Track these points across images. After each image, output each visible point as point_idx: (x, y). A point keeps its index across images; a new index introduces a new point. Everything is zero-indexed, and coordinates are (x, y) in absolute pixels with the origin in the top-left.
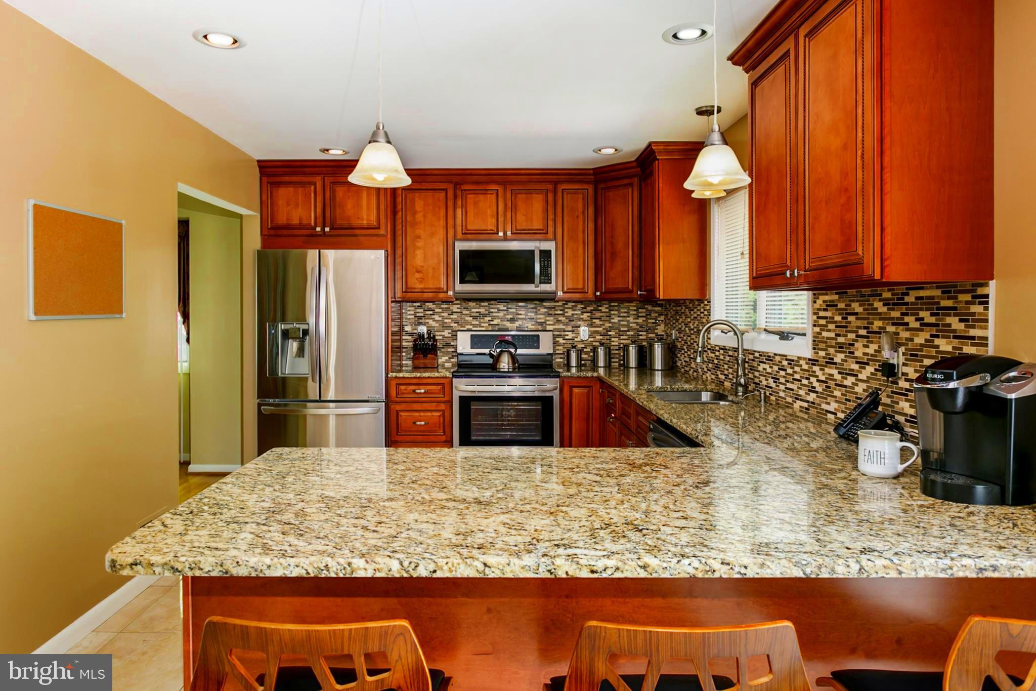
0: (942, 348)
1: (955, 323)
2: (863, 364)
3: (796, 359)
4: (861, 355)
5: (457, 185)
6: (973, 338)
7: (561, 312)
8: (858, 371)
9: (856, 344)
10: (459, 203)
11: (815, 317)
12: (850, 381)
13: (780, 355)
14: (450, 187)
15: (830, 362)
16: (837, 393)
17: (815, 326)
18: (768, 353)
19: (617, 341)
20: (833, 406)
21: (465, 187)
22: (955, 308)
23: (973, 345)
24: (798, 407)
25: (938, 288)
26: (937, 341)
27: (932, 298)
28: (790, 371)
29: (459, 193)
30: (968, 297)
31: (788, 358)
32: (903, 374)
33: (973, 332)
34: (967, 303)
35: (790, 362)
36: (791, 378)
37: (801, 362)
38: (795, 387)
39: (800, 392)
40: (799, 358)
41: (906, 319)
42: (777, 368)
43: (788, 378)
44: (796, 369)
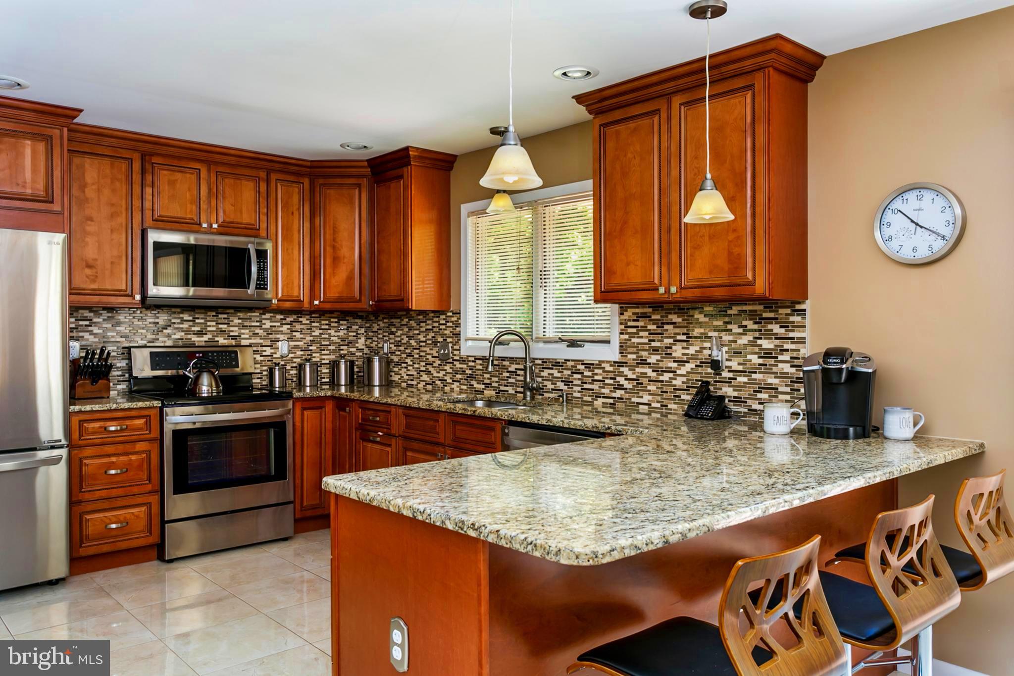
0: (764, 347)
1: (776, 329)
2: (681, 363)
3: (597, 362)
4: (680, 355)
5: (145, 157)
6: (793, 338)
7: (258, 324)
8: (677, 368)
9: (674, 347)
10: (149, 178)
11: (623, 327)
12: (666, 377)
13: (573, 361)
14: (136, 157)
15: (643, 362)
16: (652, 387)
17: (622, 334)
18: (556, 359)
19: (318, 357)
20: (646, 398)
21: (155, 160)
22: (777, 319)
23: (792, 343)
24: (601, 403)
25: (760, 304)
26: (759, 342)
27: (756, 311)
28: (587, 373)
29: (148, 166)
30: (788, 311)
31: (585, 362)
32: (726, 367)
33: (791, 335)
34: (787, 315)
35: (589, 366)
36: (590, 380)
37: (603, 365)
38: (595, 387)
39: (603, 391)
40: (601, 362)
41: (729, 327)
42: (569, 372)
43: (585, 380)
44: (596, 371)
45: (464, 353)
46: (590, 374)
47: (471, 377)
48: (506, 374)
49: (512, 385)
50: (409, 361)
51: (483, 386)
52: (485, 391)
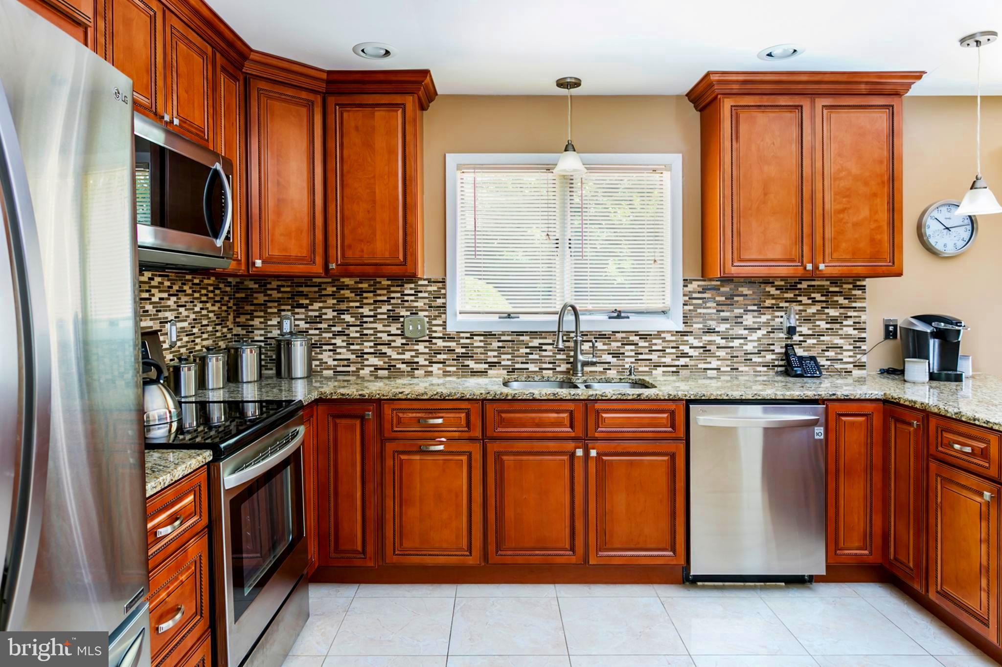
0: (830, 314)
1: (841, 300)
2: (752, 329)
3: (656, 333)
4: (751, 323)
6: (855, 308)
8: (748, 335)
9: (744, 317)
11: (687, 298)
12: (736, 343)
13: (623, 332)
15: (710, 331)
16: (722, 353)
17: (684, 305)
18: (600, 332)
20: (715, 364)
22: (841, 292)
23: (854, 311)
24: (661, 372)
25: (827, 280)
26: (826, 311)
27: (824, 286)
28: (642, 343)
30: (851, 286)
31: (640, 333)
32: (798, 332)
33: (854, 305)
34: (849, 289)
35: (644, 337)
36: (647, 350)
37: (663, 335)
38: (654, 357)
39: (663, 360)
40: (659, 333)
41: (799, 298)
42: (619, 344)
43: (641, 350)
44: (654, 341)
45: (451, 329)
46: (646, 344)
47: (465, 356)
48: (524, 351)
49: (534, 361)
50: (339, 341)
51: (486, 366)
52: (489, 372)
